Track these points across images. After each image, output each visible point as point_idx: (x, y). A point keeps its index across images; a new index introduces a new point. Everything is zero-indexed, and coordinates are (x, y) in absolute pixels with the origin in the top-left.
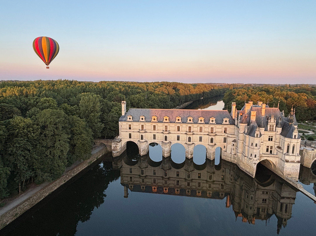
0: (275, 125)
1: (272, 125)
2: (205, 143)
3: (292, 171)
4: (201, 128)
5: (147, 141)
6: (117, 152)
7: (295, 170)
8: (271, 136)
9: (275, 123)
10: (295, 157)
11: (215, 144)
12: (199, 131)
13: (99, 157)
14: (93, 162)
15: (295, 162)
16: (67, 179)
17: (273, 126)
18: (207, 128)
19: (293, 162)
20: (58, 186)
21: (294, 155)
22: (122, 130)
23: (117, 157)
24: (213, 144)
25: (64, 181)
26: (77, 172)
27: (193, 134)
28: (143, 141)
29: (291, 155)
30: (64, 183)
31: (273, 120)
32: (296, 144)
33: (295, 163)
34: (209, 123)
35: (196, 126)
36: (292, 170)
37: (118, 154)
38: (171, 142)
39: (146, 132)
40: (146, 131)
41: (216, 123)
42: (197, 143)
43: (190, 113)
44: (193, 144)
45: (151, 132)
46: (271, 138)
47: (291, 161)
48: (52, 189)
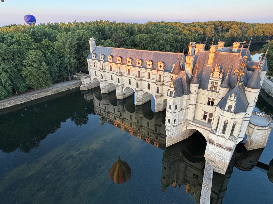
0: (220, 82)
1: (215, 81)
2: (153, 92)
3: (218, 159)
4: (149, 74)
5: (106, 81)
6: (84, 87)
7: (222, 158)
8: (212, 98)
9: (221, 80)
10: (224, 139)
11: (162, 96)
12: (147, 78)
13: (70, 88)
14: (61, 91)
15: (225, 147)
16: (24, 100)
17: (217, 83)
18: (155, 75)
19: (220, 146)
20: (12, 105)
21: (224, 137)
22: (90, 67)
23: (84, 90)
24: (159, 95)
25: (21, 102)
26: (38, 96)
27: (141, 80)
28: (103, 80)
29: (220, 134)
30: (20, 103)
31: (218, 73)
32: (229, 121)
33: (223, 148)
34: (157, 69)
35: (145, 70)
36: (217, 156)
37: (85, 89)
38: (123, 85)
39: (105, 72)
40: (105, 70)
41: (164, 70)
42: (146, 90)
43: (142, 54)
44: (142, 90)
45: (108, 72)
46: (211, 101)
47: (217, 144)
48: (5, 105)
